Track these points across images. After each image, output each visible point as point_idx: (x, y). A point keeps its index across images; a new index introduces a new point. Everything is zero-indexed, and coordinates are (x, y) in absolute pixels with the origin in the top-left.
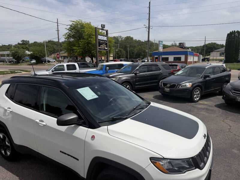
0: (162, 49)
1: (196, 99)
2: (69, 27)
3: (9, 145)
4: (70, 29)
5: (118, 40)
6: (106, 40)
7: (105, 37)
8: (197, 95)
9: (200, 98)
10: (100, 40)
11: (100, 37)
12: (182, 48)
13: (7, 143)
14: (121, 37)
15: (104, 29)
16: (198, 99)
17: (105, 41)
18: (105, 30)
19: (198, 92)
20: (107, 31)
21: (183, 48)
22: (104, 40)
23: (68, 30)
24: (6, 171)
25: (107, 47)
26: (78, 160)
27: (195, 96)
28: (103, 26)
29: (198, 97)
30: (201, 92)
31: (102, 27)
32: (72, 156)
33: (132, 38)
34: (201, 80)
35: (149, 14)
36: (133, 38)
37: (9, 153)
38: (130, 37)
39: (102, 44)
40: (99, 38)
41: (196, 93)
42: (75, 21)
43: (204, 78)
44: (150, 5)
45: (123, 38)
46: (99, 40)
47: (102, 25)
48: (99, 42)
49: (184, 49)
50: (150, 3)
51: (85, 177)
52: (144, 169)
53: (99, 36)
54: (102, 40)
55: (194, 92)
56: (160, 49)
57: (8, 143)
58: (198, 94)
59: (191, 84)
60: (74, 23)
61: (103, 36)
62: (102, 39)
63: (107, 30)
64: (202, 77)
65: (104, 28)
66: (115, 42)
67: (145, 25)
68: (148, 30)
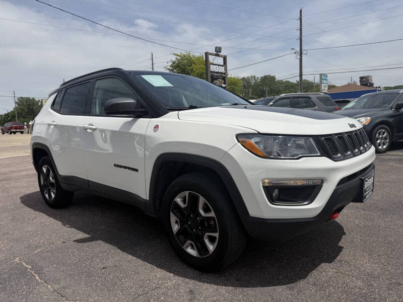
0: (327, 88)
1: (380, 147)
2: (170, 64)
3: (54, 181)
4: (171, 69)
5: (249, 83)
6: (224, 72)
7: (222, 67)
8: (382, 139)
9: (388, 145)
10: (213, 72)
11: (213, 68)
12: (366, 85)
13: (51, 179)
14: (254, 79)
15: (220, 54)
16: (385, 147)
17: (222, 73)
18: (221, 56)
19: (384, 134)
20: (225, 58)
21: (368, 86)
22: (220, 73)
23: (169, 69)
24: (47, 217)
25: (225, 84)
26: (137, 170)
27: (378, 141)
28: (218, 50)
29: (384, 144)
30: (391, 135)
31: (216, 51)
32: (129, 168)
33: (273, 78)
34: (391, 112)
35: (301, 30)
36: (276, 77)
37: (53, 196)
38: (270, 75)
39: (216, 79)
40: (212, 70)
41: (379, 134)
42: (179, 54)
43: (396, 109)
44: (301, 15)
45: (258, 79)
46: (211, 72)
47: (216, 48)
48: (212, 76)
49: (370, 86)
50: (301, 11)
51: (148, 199)
52: (226, 153)
53: (211, 65)
54: (216, 73)
55: (376, 134)
56: (323, 88)
57: (53, 179)
58: (385, 139)
59: (369, 118)
60: (178, 57)
61: (219, 65)
62: (216, 71)
63: (225, 56)
64: (391, 108)
65: (220, 52)
66: (245, 86)
67: (293, 49)
68: (299, 57)
